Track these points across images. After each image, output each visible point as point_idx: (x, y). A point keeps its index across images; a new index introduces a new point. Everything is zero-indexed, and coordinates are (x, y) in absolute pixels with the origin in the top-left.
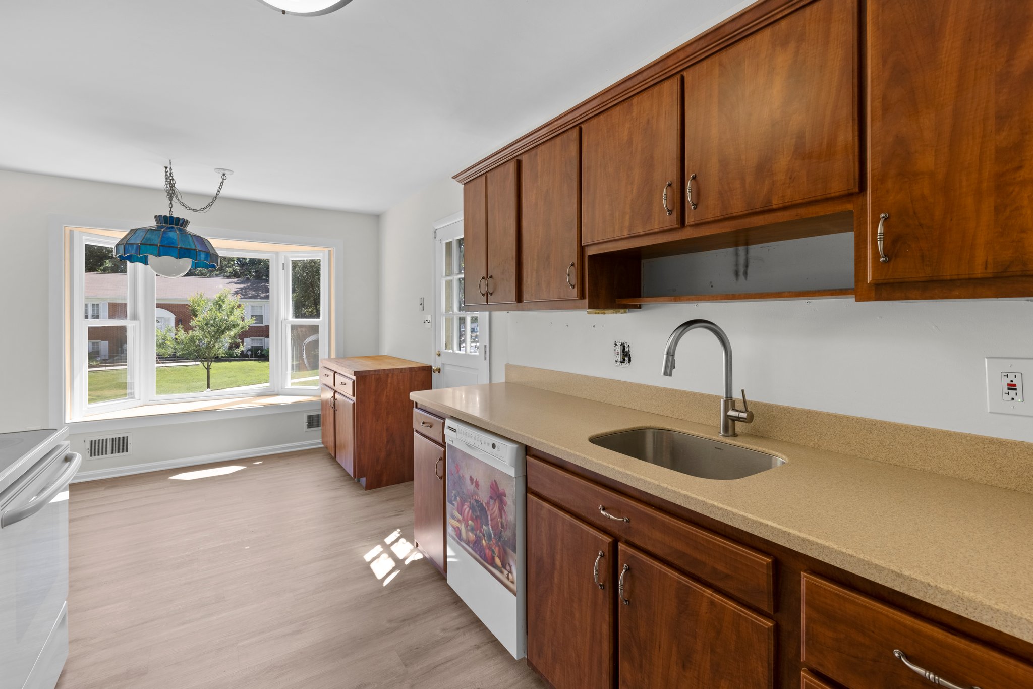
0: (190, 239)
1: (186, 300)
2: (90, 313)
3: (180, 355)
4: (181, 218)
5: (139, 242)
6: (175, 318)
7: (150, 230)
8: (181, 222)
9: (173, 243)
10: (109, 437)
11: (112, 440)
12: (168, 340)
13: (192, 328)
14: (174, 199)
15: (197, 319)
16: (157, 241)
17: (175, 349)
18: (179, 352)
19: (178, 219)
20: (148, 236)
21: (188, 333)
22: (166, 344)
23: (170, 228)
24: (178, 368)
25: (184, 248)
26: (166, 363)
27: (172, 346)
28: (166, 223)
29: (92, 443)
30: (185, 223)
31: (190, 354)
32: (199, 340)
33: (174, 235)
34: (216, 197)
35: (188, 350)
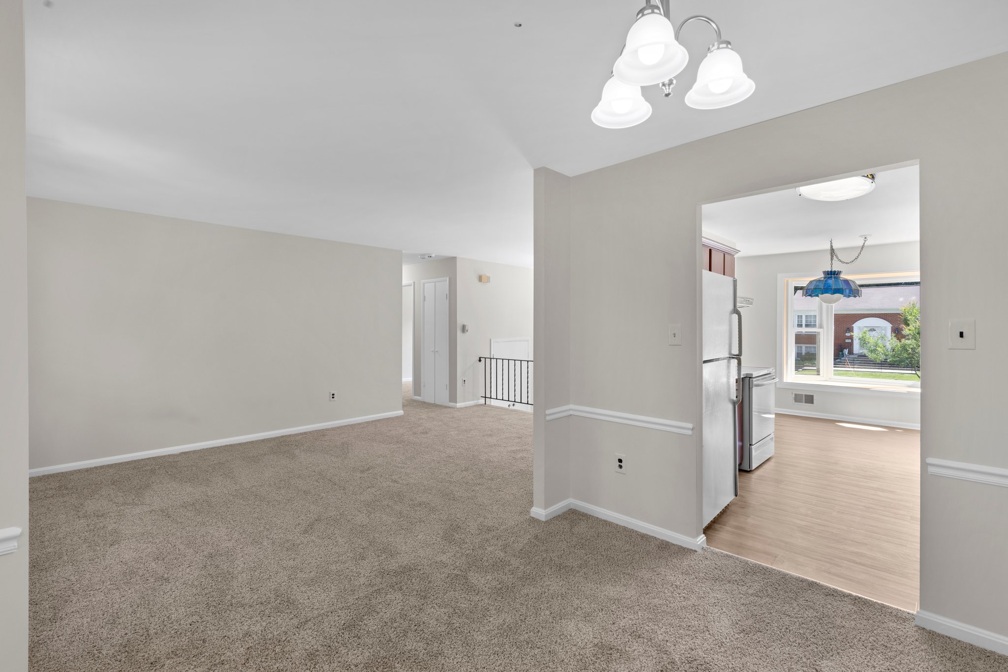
0: (840, 283)
1: (898, 309)
2: (804, 323)
3: (890, 361)
4: (836, 270)
5: (813, 288)
6: (892, 327)
7: (819, 281)
8: (836, 273)
9: (830, 286)
10: (804, 393)
11: (805, 395)
12: (879, 347)
13: (904, 337)
14: (835, 257)
15: (909, 328)
16: (821, 286)
17: (886, 355)
18: (889, 358)
19: (835, 271)
20: (817, 284)
21: (900, 341)
22: (877, 350)
23: (829, 278)
24: (893, 375)
25: (836, 289)
26: (881, 369)
27: (883, 352)
28: (828, 274)
29: (796, 395)
30: (839, 273)
31: (901, 361)
32: (912, 349)
33: (831, 282)
34: (863, 247)
35: (899, 357)
